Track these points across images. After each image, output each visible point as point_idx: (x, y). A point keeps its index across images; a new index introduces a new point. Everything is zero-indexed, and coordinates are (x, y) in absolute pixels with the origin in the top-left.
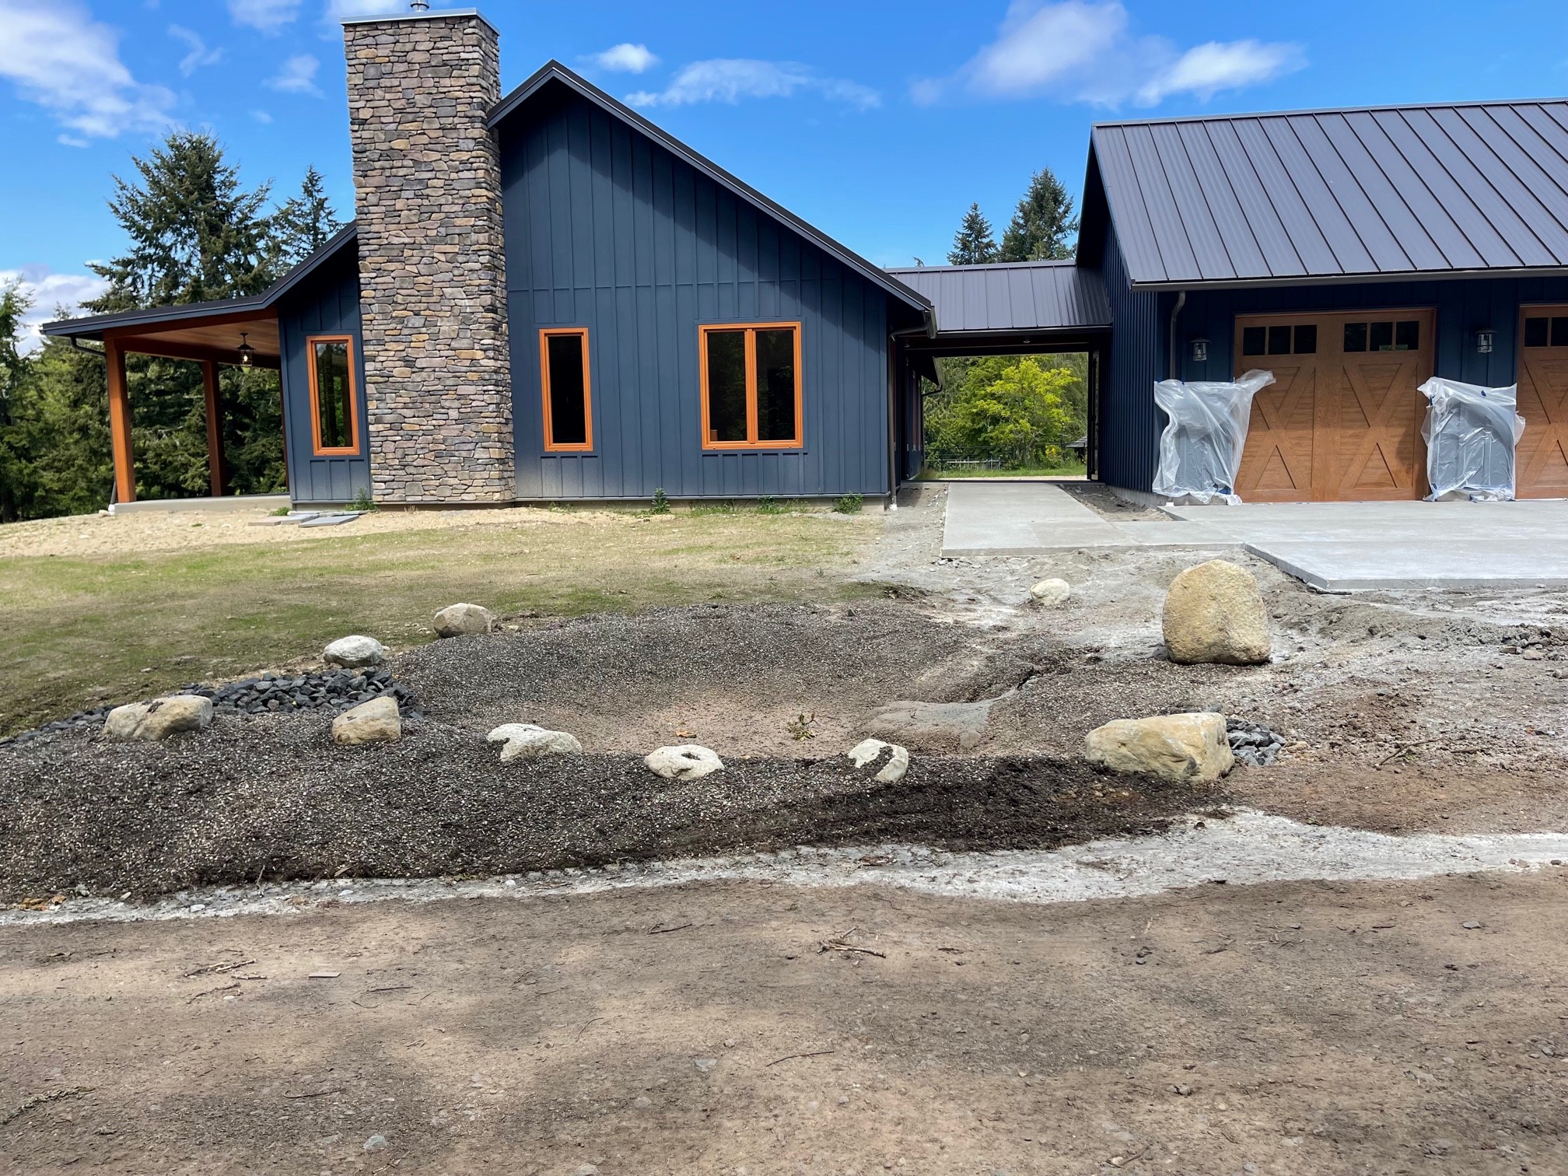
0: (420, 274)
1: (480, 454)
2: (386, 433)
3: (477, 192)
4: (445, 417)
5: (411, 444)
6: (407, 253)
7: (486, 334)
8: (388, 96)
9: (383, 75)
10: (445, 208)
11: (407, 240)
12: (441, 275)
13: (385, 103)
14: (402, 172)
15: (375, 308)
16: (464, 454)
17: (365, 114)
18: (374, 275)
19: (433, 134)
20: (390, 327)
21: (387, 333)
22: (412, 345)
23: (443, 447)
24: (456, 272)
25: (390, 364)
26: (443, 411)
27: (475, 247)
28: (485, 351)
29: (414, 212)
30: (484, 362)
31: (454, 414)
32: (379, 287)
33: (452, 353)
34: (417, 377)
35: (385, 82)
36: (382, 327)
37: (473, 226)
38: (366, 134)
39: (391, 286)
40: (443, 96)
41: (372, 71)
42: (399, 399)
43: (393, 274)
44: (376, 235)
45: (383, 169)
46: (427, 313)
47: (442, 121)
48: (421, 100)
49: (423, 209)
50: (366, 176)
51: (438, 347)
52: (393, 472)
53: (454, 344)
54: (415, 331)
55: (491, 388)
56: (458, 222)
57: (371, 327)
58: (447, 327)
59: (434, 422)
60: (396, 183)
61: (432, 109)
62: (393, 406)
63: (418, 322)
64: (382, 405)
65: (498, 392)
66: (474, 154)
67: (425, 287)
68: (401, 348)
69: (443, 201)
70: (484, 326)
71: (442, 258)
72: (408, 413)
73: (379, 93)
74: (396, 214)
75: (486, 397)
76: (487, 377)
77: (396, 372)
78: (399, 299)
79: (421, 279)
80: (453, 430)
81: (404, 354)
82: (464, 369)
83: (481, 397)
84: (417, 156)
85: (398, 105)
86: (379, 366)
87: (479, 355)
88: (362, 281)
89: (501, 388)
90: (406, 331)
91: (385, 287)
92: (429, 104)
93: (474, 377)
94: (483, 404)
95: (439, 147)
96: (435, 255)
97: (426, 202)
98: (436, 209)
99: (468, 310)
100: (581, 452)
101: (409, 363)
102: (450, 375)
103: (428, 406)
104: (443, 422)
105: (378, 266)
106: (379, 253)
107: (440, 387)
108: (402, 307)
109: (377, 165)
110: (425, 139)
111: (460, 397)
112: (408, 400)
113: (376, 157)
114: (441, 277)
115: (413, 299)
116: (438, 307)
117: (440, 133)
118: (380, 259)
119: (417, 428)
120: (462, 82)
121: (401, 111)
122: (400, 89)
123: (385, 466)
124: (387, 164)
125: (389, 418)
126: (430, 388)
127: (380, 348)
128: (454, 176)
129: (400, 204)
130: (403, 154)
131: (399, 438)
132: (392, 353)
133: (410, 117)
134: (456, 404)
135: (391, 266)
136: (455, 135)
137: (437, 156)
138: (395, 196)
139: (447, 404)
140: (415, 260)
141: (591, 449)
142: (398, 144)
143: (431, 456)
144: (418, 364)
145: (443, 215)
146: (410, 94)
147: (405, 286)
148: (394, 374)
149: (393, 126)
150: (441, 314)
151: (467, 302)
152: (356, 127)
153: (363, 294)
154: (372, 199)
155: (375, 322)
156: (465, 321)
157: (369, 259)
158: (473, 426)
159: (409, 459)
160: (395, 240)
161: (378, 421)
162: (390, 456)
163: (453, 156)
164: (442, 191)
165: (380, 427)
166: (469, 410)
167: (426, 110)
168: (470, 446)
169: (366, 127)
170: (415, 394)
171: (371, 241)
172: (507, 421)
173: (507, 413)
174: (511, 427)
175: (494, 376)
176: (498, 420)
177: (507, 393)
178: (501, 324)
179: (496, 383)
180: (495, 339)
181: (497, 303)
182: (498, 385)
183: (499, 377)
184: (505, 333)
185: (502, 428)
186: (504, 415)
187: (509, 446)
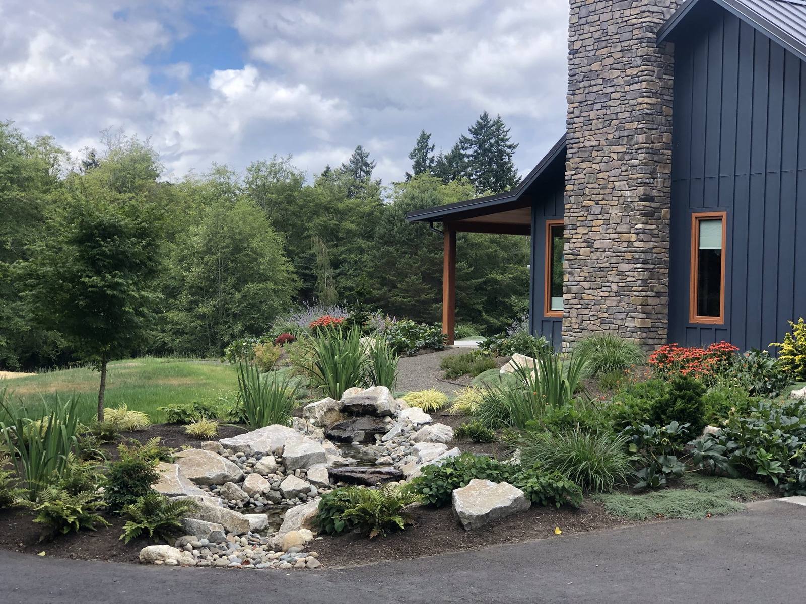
0: (600, 171)
1: (629, 323)
2: (573, 301)
3: (640, 100)
4: (608, 290)
5: (586, 311)
6: (595, 153)
7: (639, 220)
8: (592, 29)
9: (590, 14)
10: (620, 116)
11: (594, 144)
12: (613, 171)
13: (589, 35)
14: (595, 89)
15: (573, 199)
16: (619, 322)
17: (577, 45)
18: (573, 172)
19: (616, 56)
20: (581, 214)
21: (579, 219)
22: (593, 229)
23: (606, 315)
24: (623, 168)
25: (577, 245)
26: (608, 284)
27: (636, 147)
28: (637, 234)
29: (600, 120)
30: (636, 244)
31: (614, 287)
32: (577, 182)
33: (616, 236)
34: (594, 256)
35: (591, 19)
36: (576, 215)
37: (636, 129)
38: (576, 61)
39: (583, 181)
40: (625, 24)
41: (584, 12)
42: (582, 274)
43: (584, 172)
44: (577, 141)
45: (585, 87)
46: (604, 202)
47: (624, 44)
48: (612, 29)
49: (607, 117)
50: (575, 94)
51: (608, 231)
52: (575, 334)
53: (619, 229)
54: (595, 217)
55: (639, 266)
56: (627, 126)
57: (569, 215)
58: (615, 213)
59: (602, 294)
60: (592, 97)
61: (617, 36)
62: (578, 279)
63: (597, 210)
64: (571, 279)
65: (647, 269)
66: (641, 69)
67: (603, 181)
68: (586, 231)
69: (618, 110)
70: (638, 213)
71: (615, 156)
72: (586, 285)
73: (587, 27)
74: (590, 122)
75: (635, 274)
76: (637, 257)
77: (582, 251)
78: (587, 191)
79: (601, 175)
80: (612, 302)
81: (587, 236)
82: (623, 249)
83: (631, 274)
84: (606, 75)
85: (596, 35)
86: (572, 245)
87: (633, 237)
88: (566, 178)
89: (652, 266)
90: (590, 218)
91: (579, 182)
92: (615, 31)
93: (628, 256)
94: (633, 279)
95: (618, 66)
96: (611, 154)
97: (608, 112)
98: (614, 117)
99: (629, 200)
100: (715, 325)
101: (590, 244)
102: (614, 254)
103: (598, 279)
104: (607, 294)
105: (576, 165)
106: (577, 155)
107: (607, 265)
108: (589, 198)
109: (582, 85)
110: (611, 61)
111: (620, 273)
112: (587, 275)
113: (581, 78)
114: (613, 172)
115: (595, 191)
116: (610, 197)
117: (620, 54)
118: (578, 160)
119: (591, 298)
120: (637, 10)
121: (598, 40)
122: (599, 23)
123: (570, 329)
124: (586, 83)
125: (574, 289)
126: (602, 265)
127: (574, 231)
128: (627, 88)
129: (593, 115)
130: (598, 74)
131: (579, 306)
132: (580, 236)
133: (604, 44)
134: (616, 279)
135: (584, 165)
136: (630, 55)
137: (617, 73)
138: (590, 109)
139: (611, 279)
140: (599, 159)
141: (722, 323)
142: (596, 67)
143: (598, 322)
144: (597, 244)
145: (617, 122)
146: (604, 25)
147: (591, 181)
148: (581, 253)
149: (593, 53)
150: (612, 203)
151: (628, 193)
152: (571, 57)
153: (567, 188)
154: (577, 112)
155: (572, 211)
156: (626, 208)
157: (572, 160)
158: (626, 299)
159: (585, 323)
160: (588, 144)
161: (569, 292)
162: (574, 320)
163: (628, 72)
164: (619, 102)
165: (569, 296)
166: (624, 284)
167: (613, 37)
168: (623, 316)
169: (577, 56)
170: (592, 270)
171: (574, 146)
172: (658, 295)
173: (659, 288)
174: (665, 300)
175: (643, 256)
176: (644, 294)
177: (662, 270)
178: (658, 210)
179: (645, 262)
180: (647, 224)
181: (655, 193)
182: (648, 263)
183: (649, 256)
184: (665, 217)
185: (650, 301)
186: (655, 290)
187: (660, 316)
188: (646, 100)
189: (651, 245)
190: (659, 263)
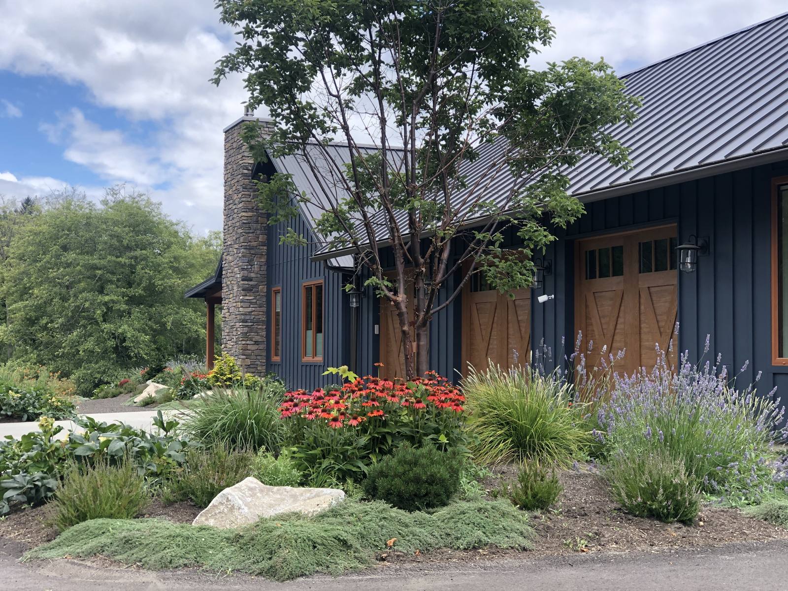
0: (231, 261)
6: (230, 250)
7: (242, 293)
10: (237, 224)
11: (230, 243)
14: (230, 206)
15: (224, 281)
17: (226, 178)
19: (236, 185)
20: (226, 291)
21: (226, 294)
22: (230, 300)
24: (237, 259)
25: (225, 311)
26: (233, 337)
27: (241, 245)
31: (235, 339)
32: (225, 269)
33: (235, 304)
34: (230, 318)
35: (230, 160)
37: (241, 233)
38: (226, 188)
41: (228, 155)
43: (227, 262)
47: (238, 177)
50: (225, 210)
51: (233, 301)
53: (236, 300)
54: (230, 292)
56: (238, 231)
57: (223, 291)
63: (231, 287)
64: (224, 334)
65: (247, 326)
66: (242, 193)
67: (232, 268)
68: (228, 302)
69: (236, 220)
70: (241, 289)
73: (229, 166)
75: (240, 329)
77: (227, 315)
79: (232, 264)
82: (237, 313)
84: (233, 198)
85: (231, 171)
87: (240, 305)
92: (236, 169)
94: (240, 333)
95: (236, 192)
96: (234, 250)
97: (234, 222)
99: (239, 280)
101: (229, 310)
102: (235, 317)
103: (231, 334)
108: (229, 280)
109: (227, 203)
110: (234, 188)
111: (237, 329)
112: (228, 331)
113: (227, 199)
114: (235, 262)
115: (230, 275)
121: (232, 174)
122: (232, 163)
126: (232, 324)
128: (238, 206)
132: (226, 305)
133: (233, 177)
136: (239, 184)
137: (236, 196)
138: (229, 220)
139: (234, 333)
140: (231, 253)
142: (231, 192)
145: (236, 228)
149: (230, 183)
150: (234, 283)
151: (238, 276)
152: (225, 185)
154: (226, 222)
163: (239, 196)
164: (236, 215)
166: (237, 337)
167: (235, 172)
170: (229, 328)
172: (256, 343)
173: (258, 338)
174: (263, 346)
175: (243, 317)
176: (244, 342)
177: (259, 327)
178: (256, 286)
179: (244, 321)
180: (246, 296)
181: (253, 275)
182: (246, 322)
183: (248, 317)
184: (262, 291)
185: (249, 347)
186: (254, 340)
187: (258, 357)
188: (244, 214)
189: (250, 309)
190: (258, 322)
